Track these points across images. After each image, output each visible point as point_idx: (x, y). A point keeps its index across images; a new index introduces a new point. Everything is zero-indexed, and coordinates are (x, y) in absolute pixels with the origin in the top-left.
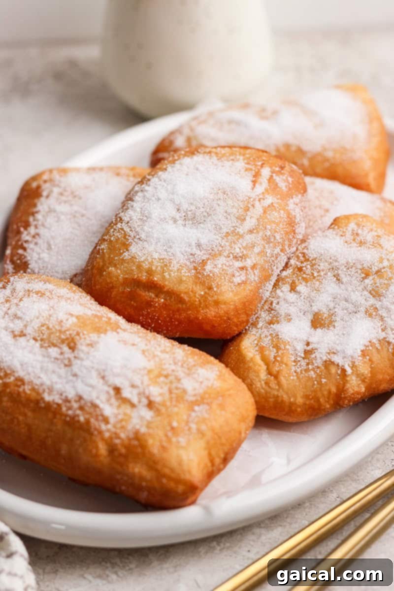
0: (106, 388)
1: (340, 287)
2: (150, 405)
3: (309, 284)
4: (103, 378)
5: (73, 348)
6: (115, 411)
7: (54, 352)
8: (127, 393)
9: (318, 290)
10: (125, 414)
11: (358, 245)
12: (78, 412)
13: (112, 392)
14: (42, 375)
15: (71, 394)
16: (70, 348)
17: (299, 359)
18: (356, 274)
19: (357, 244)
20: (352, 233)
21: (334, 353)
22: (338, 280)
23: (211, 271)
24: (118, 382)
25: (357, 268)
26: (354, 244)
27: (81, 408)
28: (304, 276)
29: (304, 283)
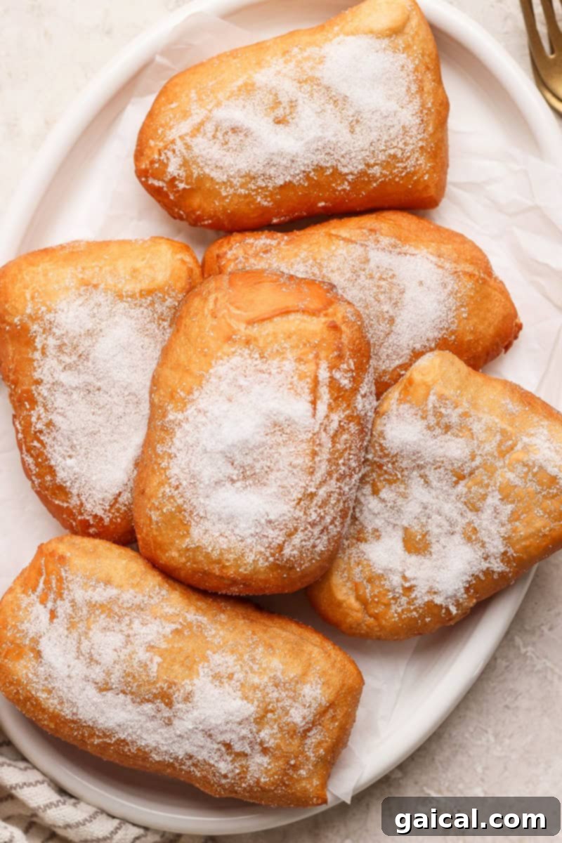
0: (216, 746)
1: (430, 493)
2: (265, 751)
3: (393, 487)
4: (210, 736)
5: (169, 704)
6: (230, 767)
7: (148, 707)
8: (238, 747)
9: (404, 496)
10: (242, 766)
11: (444, 431)
12: (192, 769)
13: (223, 749)
14: (145, 736)
15: (181, 754)
16: (167, 705)
17: (397, 595)
18: (447, 477)
19: (442, 429)
20: (434, 411)
21: (435, 593)
22: (426, 482)
23: (291, 556)
24: (227, 737)
25: (446, 469)
26: (438, 431)
27: (195, 765)
28: (386, 477)
29: (387, 486)
